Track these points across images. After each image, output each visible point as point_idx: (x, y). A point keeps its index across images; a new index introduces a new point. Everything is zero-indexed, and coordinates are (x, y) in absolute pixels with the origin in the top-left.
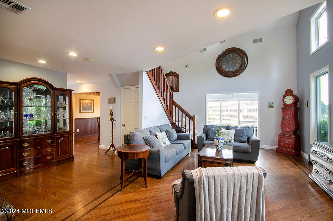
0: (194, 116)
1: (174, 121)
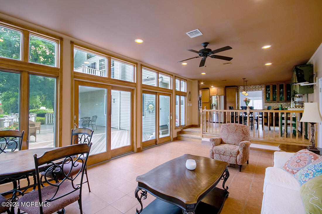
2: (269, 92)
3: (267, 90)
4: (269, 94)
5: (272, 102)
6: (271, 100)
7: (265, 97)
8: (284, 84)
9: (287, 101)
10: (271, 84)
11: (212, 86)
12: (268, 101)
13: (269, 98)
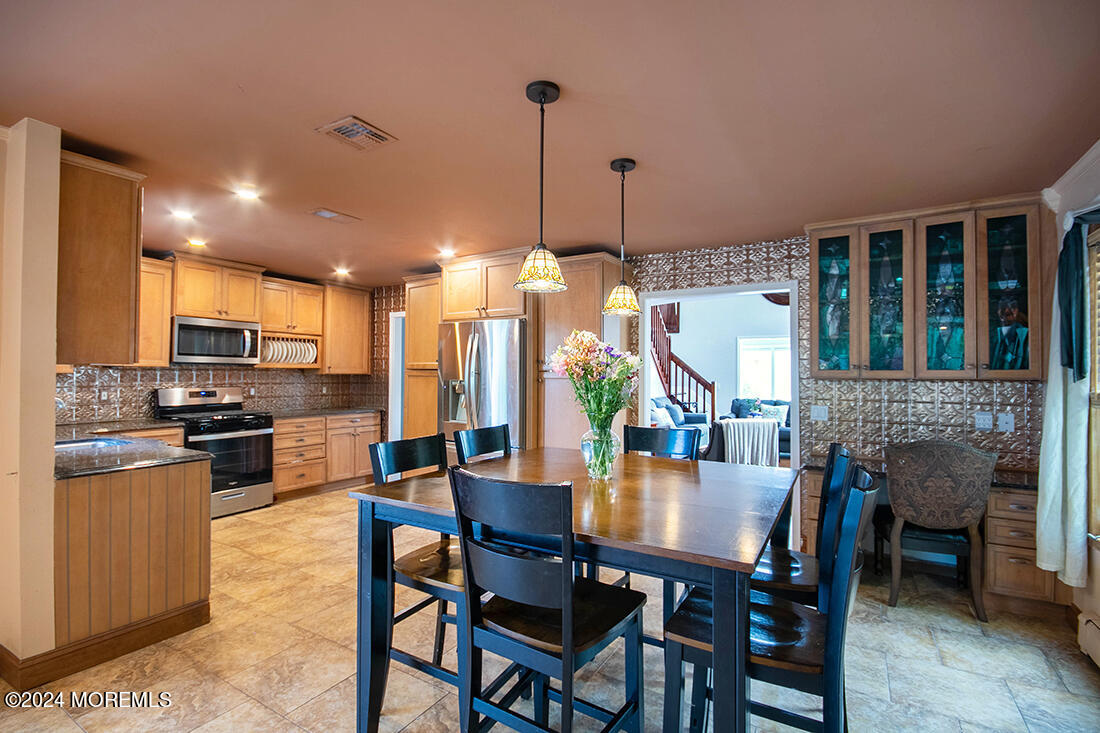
0: (713, 383)
1: (673, 393)
2: (844, 293)
3: (824, 277)
4: (843, 305)
5: (866, 374)
6: (854, 360)
7: (810, 340)
8: (968, 220)
9: (992, 374)
10: (859, 226)
11: (442, 243)
12: (837, 367)
13: (842, 343)
